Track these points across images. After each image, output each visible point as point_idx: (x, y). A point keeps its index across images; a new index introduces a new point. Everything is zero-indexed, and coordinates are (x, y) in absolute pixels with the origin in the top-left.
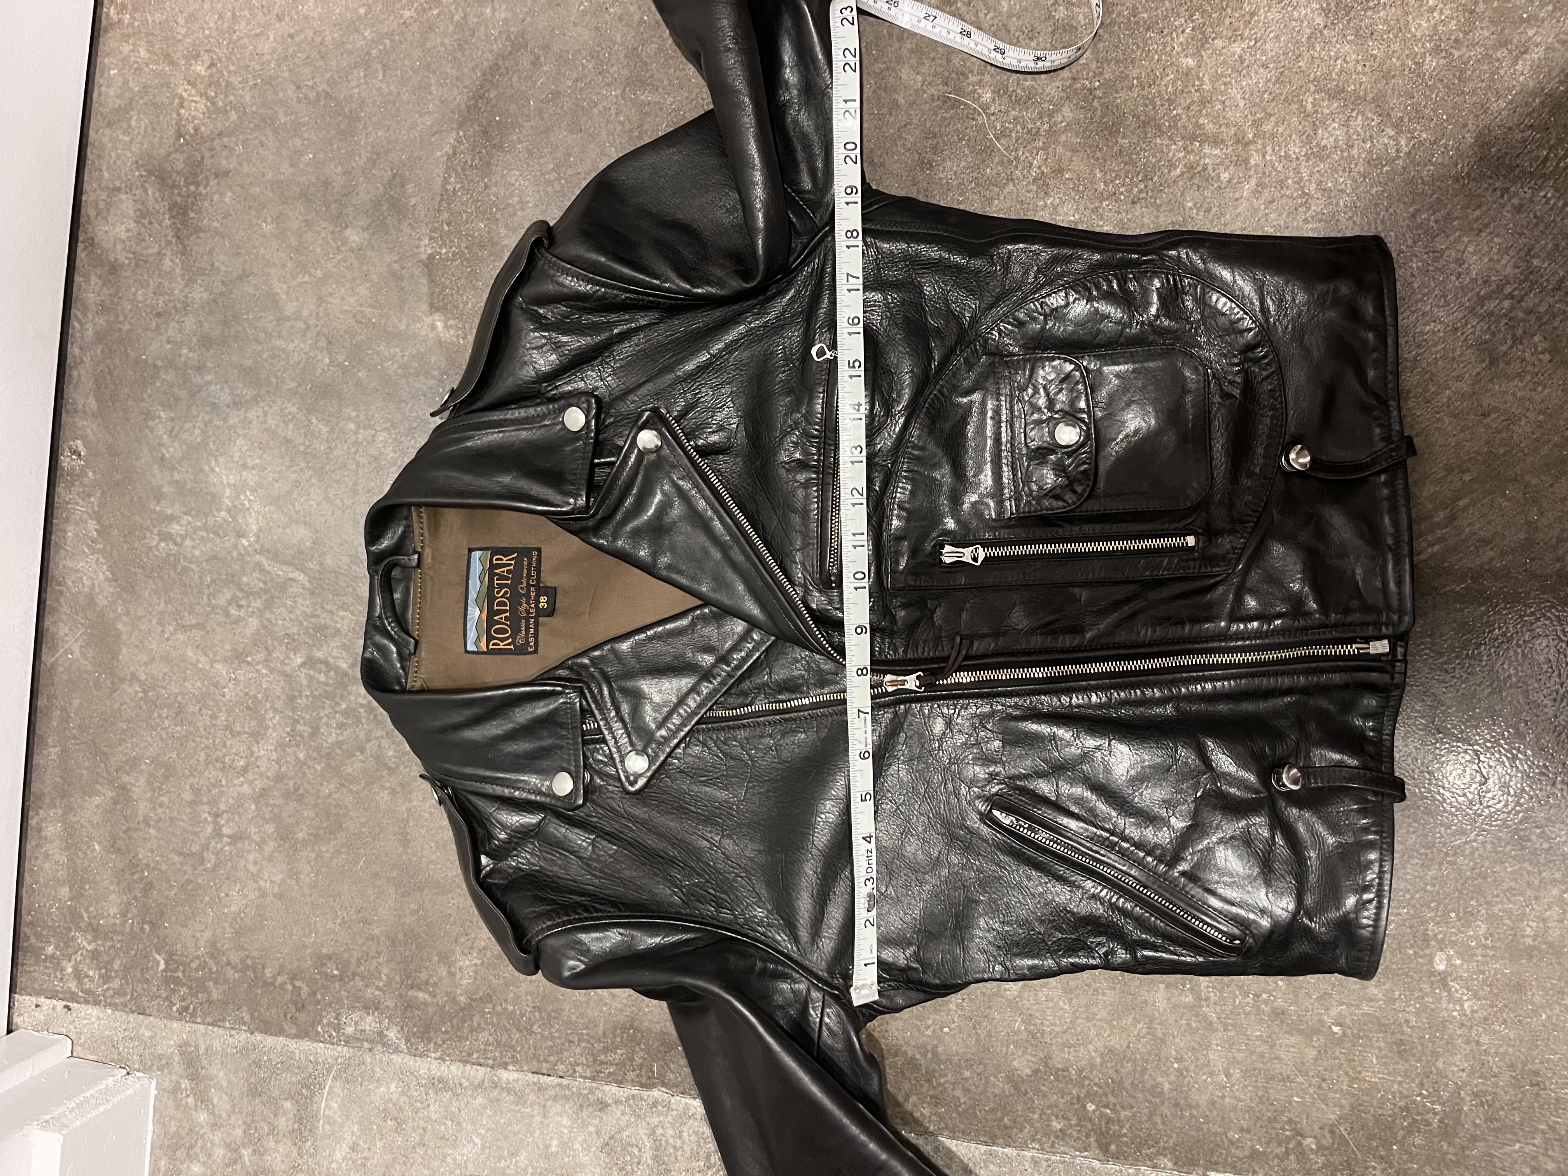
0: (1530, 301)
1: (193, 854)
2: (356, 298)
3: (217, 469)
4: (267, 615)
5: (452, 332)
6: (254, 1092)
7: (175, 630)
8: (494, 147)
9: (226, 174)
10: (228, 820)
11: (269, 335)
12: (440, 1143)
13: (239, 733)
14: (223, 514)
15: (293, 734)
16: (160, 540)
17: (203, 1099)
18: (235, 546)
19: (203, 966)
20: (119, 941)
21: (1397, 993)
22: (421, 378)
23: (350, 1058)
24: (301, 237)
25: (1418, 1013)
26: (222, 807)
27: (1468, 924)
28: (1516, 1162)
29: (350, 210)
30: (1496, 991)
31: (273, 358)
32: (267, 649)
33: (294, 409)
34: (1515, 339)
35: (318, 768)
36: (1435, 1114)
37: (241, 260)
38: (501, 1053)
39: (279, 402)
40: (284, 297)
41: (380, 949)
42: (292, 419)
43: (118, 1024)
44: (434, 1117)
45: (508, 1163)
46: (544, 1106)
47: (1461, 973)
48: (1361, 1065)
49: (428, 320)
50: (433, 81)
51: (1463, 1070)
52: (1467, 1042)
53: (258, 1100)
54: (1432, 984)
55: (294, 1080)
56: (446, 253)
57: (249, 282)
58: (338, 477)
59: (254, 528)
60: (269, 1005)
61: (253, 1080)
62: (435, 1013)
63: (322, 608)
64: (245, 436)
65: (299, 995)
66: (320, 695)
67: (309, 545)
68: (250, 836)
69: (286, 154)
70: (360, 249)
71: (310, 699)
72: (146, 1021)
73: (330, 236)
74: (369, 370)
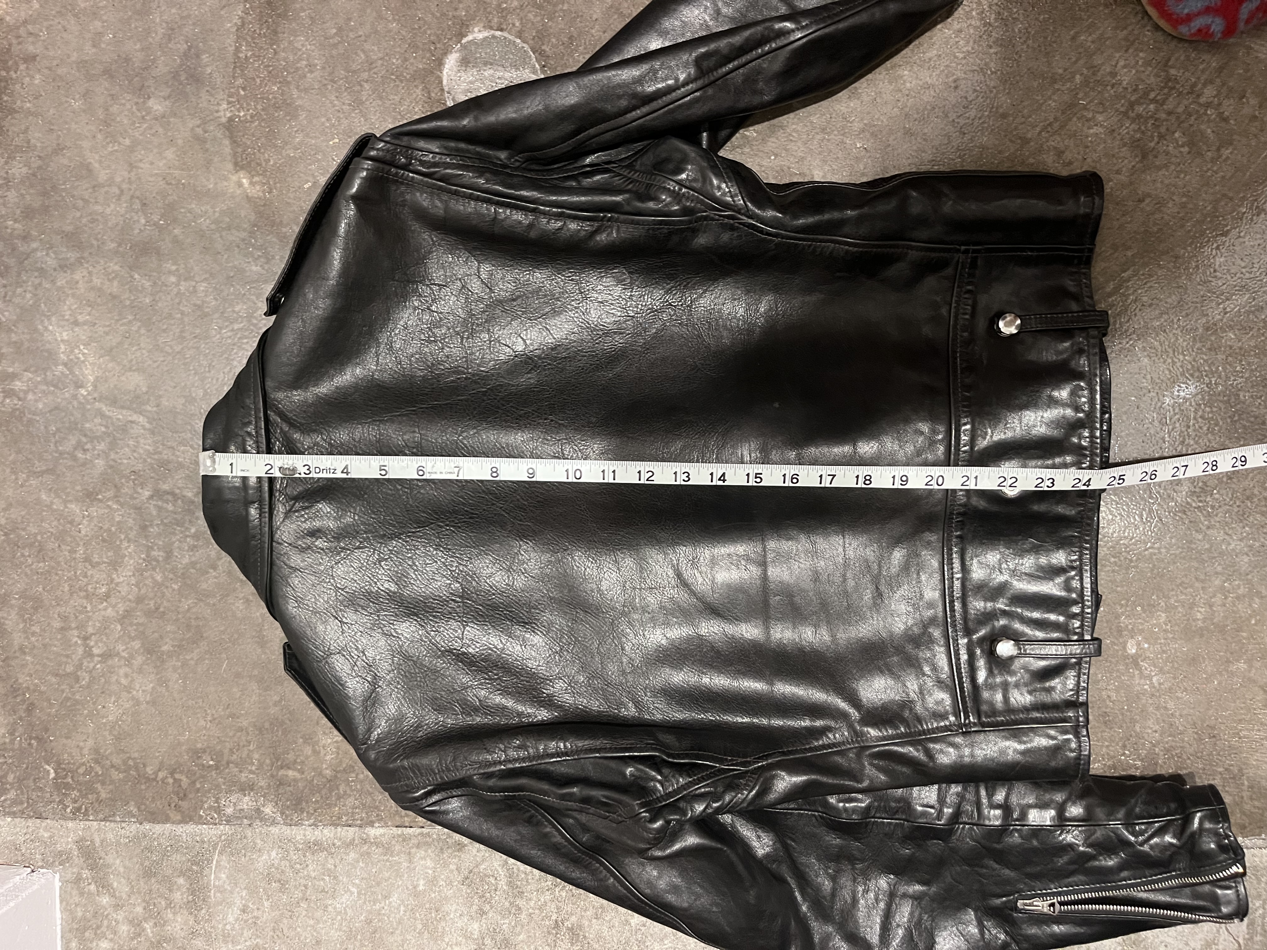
0: (1170, 104)
1: (68, 675)
2: (164, 161)
3: (51, 328)
4: (113, 456)
5: (258, 188)
6: (148, 874)
7: (28, 477)
8: (279, 15)
9: (34, 58)
10: (96, 643)
11: (86, 201)
12: (320, 896)
13: (98, 564)
14: (60, 368)
15: (149, 559)
17: (104, 885)
18: (75, 397)
19: (88, 772)
20: (11, 757)
21: (1100, 676)
22: (234, 231)
23: (232, 834)
24: (107, 110)
25: (1117, 690)
26: (90, 630)
27: (1151, 615)
29: (151, 82)
30: (1176, 666)
31: (92, 223)
32: (116, 486)
33: (117, 268)
34: (1161, 137)
35: (175, 586)
36: (1137, 768)
37: (55, 135)
38: (367, 813)
39: (102, 262)
40: (97, 165)
41: (249, 738)
42: (116, 277)
43: (18, 829)
44: (313, 874)
45: (383, 905)
46: (409, 853)
47: (1148, 654)
49: (234, 178)
51: (1156, 732)
52: (1158, 708)
53: (153, 880)
54: (1127, 665)
55: (184, 859)
56: (244, 116)
57: (63, 155)
58: (165, 327)
59: (91, 378)
60: (153, 798)
61: (147, 863)
62: (305, 787)
63: (163, 445)
64: (73, 295)
65: (180, 786)
66: (170, 522)
67: (144, 389)
68: (119, 653)
69: (88, 36)
70: (164, 117)
71: (161, 527)
72: (44, 824)
73: (134, 107)
74: (184, 227)
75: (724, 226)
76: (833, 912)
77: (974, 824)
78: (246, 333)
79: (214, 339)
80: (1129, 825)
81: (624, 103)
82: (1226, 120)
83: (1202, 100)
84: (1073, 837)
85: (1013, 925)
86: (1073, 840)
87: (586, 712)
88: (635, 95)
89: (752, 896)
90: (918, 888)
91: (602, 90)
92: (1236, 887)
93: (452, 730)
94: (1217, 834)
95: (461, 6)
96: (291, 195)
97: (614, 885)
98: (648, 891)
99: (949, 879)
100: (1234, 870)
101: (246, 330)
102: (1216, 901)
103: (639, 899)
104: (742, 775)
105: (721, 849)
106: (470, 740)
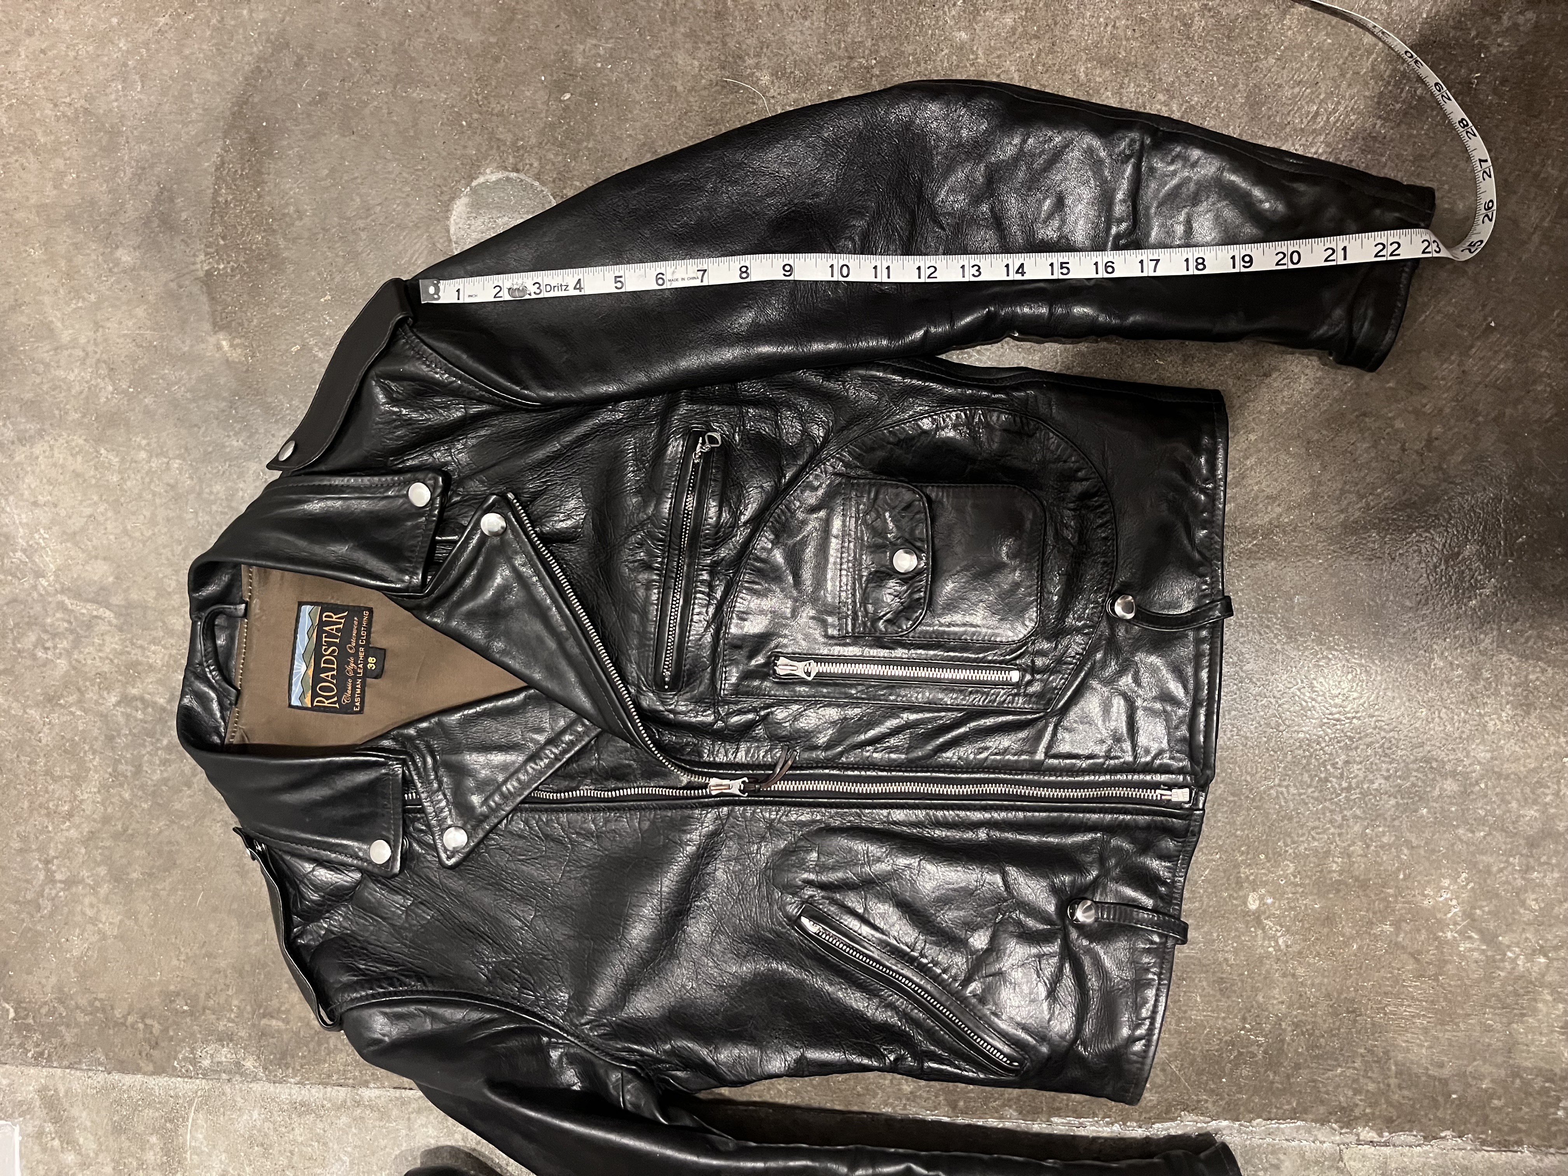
1: (29, 902)
2: (134, 320)
3: (8, 509)
4: (76, 655)
5: (239, 351)
6: (118, 1130)
8: (264, 154)
10: (59, 867)
11: (47, 365)
12: (308, 1164)
13: (61, 778)
14: (19, 554)
15: (115, 774)
17: (68, 1141)
18: (34, 587)
19: (51, 1013)
21: (1215, 935)
22: (212, 401)
23: (209, 1090)
24: (70, 261)
25: (1236, 952)
26: (52, 853)
27: (1277, 865)
28: (1338, 1086)
29: (118, 229)
30: (1307, 926)
31: (54, 390)
32: (79, 689)
33: (81, 441)
35: (145, 806)
36: (1260, 1046)
37: (12, 290)
38: (360, 1072)
39: (65, 434)
40: (59, 324)
41: (228, 982)
42: (80, 451)
44: (300, 1139)
46: (409, 1119)
47: (1273, 911)
48: (1187, 1005)
49: (212, 340)
50: (194, 89)
51: (1283, 1003)
52: (1284, 975)
53: (123, 1137)
54: (1247, 923)
55: (157, 1114)
56: (224, 268)
57: (22, 312)
58: (135, 508)
59: (52, 567)
60: (123, 1045)
61: (116, 1118)
62: (290, 1040)
63: (133, 644)
64: (33, 471)
65: (151, 1033)
66: (139, 732)
67: (111, 580)
68: (83, 880)
69: (49, 175)
70: (133, 269)
71: (130, 738)
72: (2, 1070)
73: (100, 258)
74: (156, 396)
79: (190, 524)
95: (470, 143)
96: (277, 360)
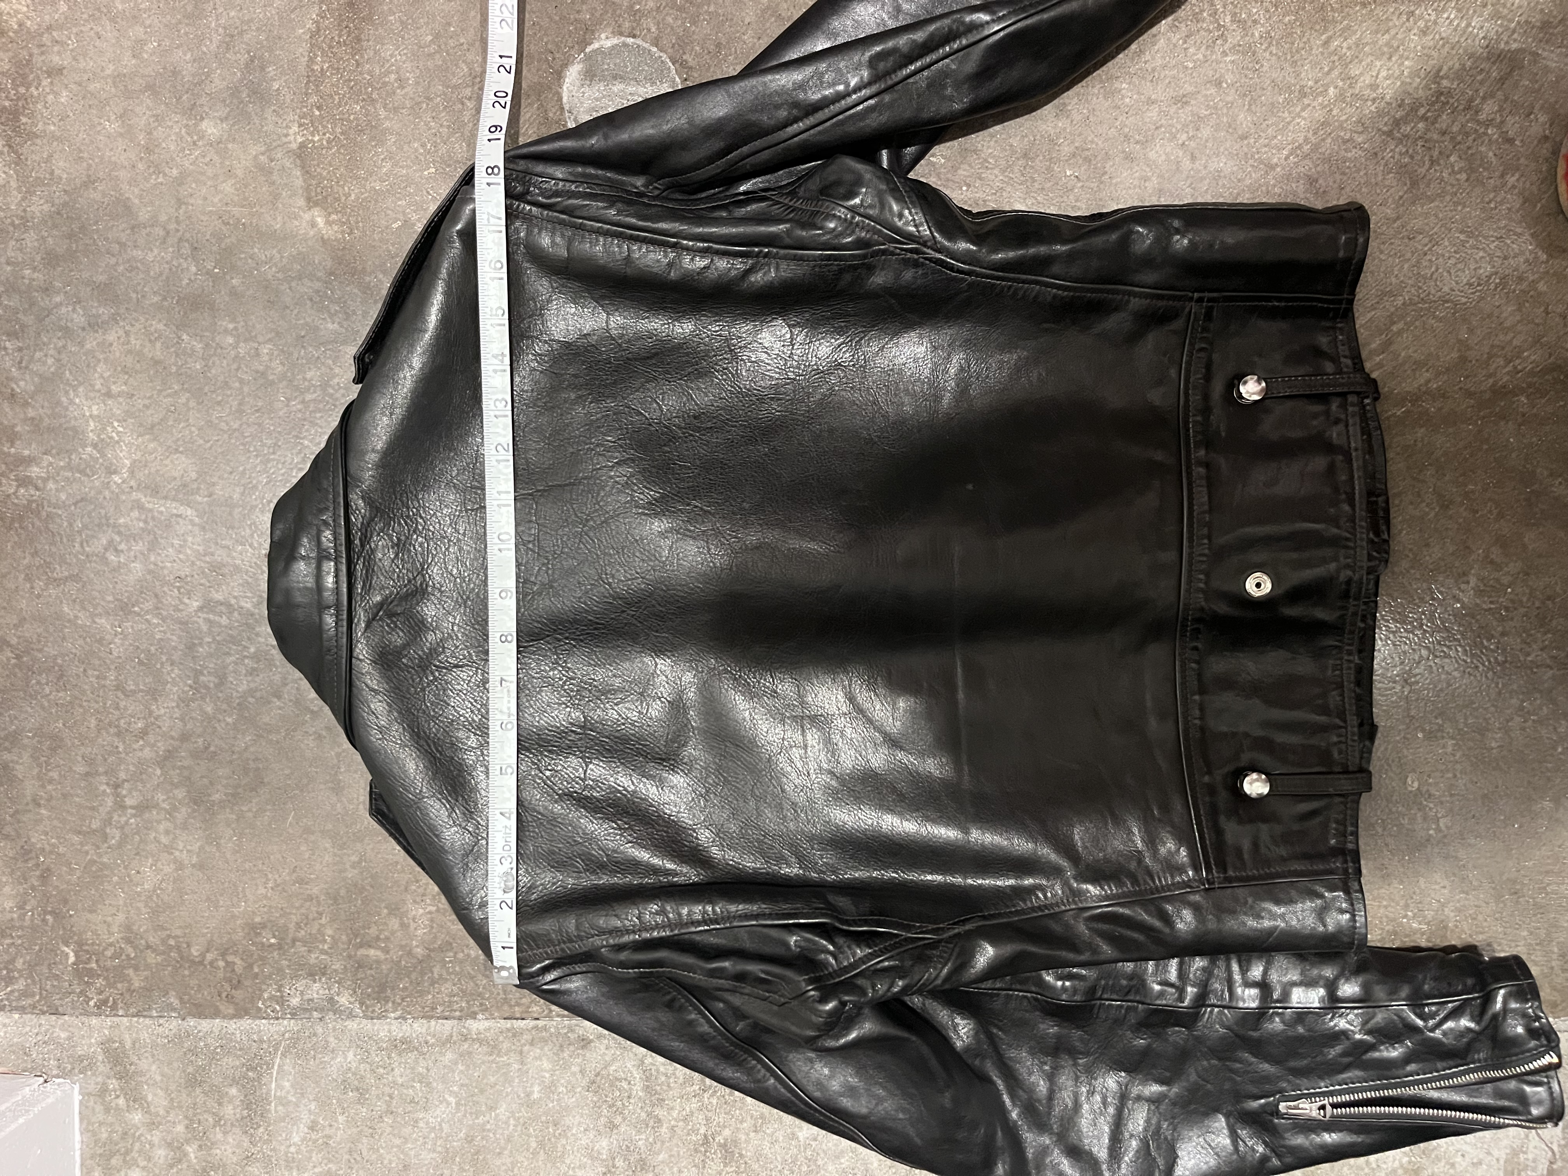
0: (1443, 122)
1: (93, 832)
2: (220, 196)
3: (77, 401)
4: (153, 558)
5: (336, 228)
6: (193, 1082)
7: (47, 584)
8: (363, 19)
9: (60, 71)
10: (130, 791)
11: (123, 245)
12: (409, 1108)
13: (134, 692)
14: (89, 449)
15: (197, 687)
16: (18, 486)
17: (136, 1099)
18: (106, 485)
19: (119, 953)
20: (19, 937)
22: (305, 280)
23: (299, 1031)
24: (150, 133)
25: (1396, 836)
26: (122, 775)
27: (1436, 744)
29: (204, 100)
31: (130, 271)
32: (156, 596)
33: (161, 326)
35: (229, 720)
36: (1422, 934)
37: (85, 164)
38: (468, 1002)
39: (142, 320)
40: (137, 201)
41: (321, 909)
42: (160, 337)
43: (28, 1029)
44: (400, 1081)
45: (487, 1118)
46: (521, 1053)
47: (1433, 792)
49: (307, 216)
51: (1445, 888)
52: (1446, 859)
53: (198, 1090)
54: (1407, 804)
55: (237, 1063)
56: (320, 140)
57: (95, 189)
58: (220, 398)
59: (127, 462)
60: (200, 986)
61: (190, 1069)
62: (390, 970)
63: (217, 544)
64: (106, 360)
65: (233, 970)
66: (224, 640)
67: (194, 475)
68: (158, 804)
69: (127, 43)
70: (220, 142)
71: (213, 646)
72: (60, 1022)
73: (184, 130)
74: (244, 277)
75: (906, 262)
76: (1049, 1119)
77: (1224, 1007)
78: (321, 406)
79: (281, 413)
80: (1416, 1005)
81: (783, 114)
82: (1511, 141)
83: (1482, 117)
84: (1348, 1022)
85: (1274, 1135)
86: (1348, 1026)
87: (739, 869)
88: (796, 105)
89: (946, 1099)
90: (1156, 1088)
91: (757, 98)
92: (1549, 1083)
93: (573, 891)
94: (1525, 1015)
95: (584, 7)
96: (376, 237)
97: (776, 1088)
98: (817, 1094)
99: (1193, 1077)
100: (1547, 1060)
101: (320, 401)
102: (1523, 1100)
103: (806, 1104)
104: (934, 945)
105: (908, 1040)
106: (595, 905)
